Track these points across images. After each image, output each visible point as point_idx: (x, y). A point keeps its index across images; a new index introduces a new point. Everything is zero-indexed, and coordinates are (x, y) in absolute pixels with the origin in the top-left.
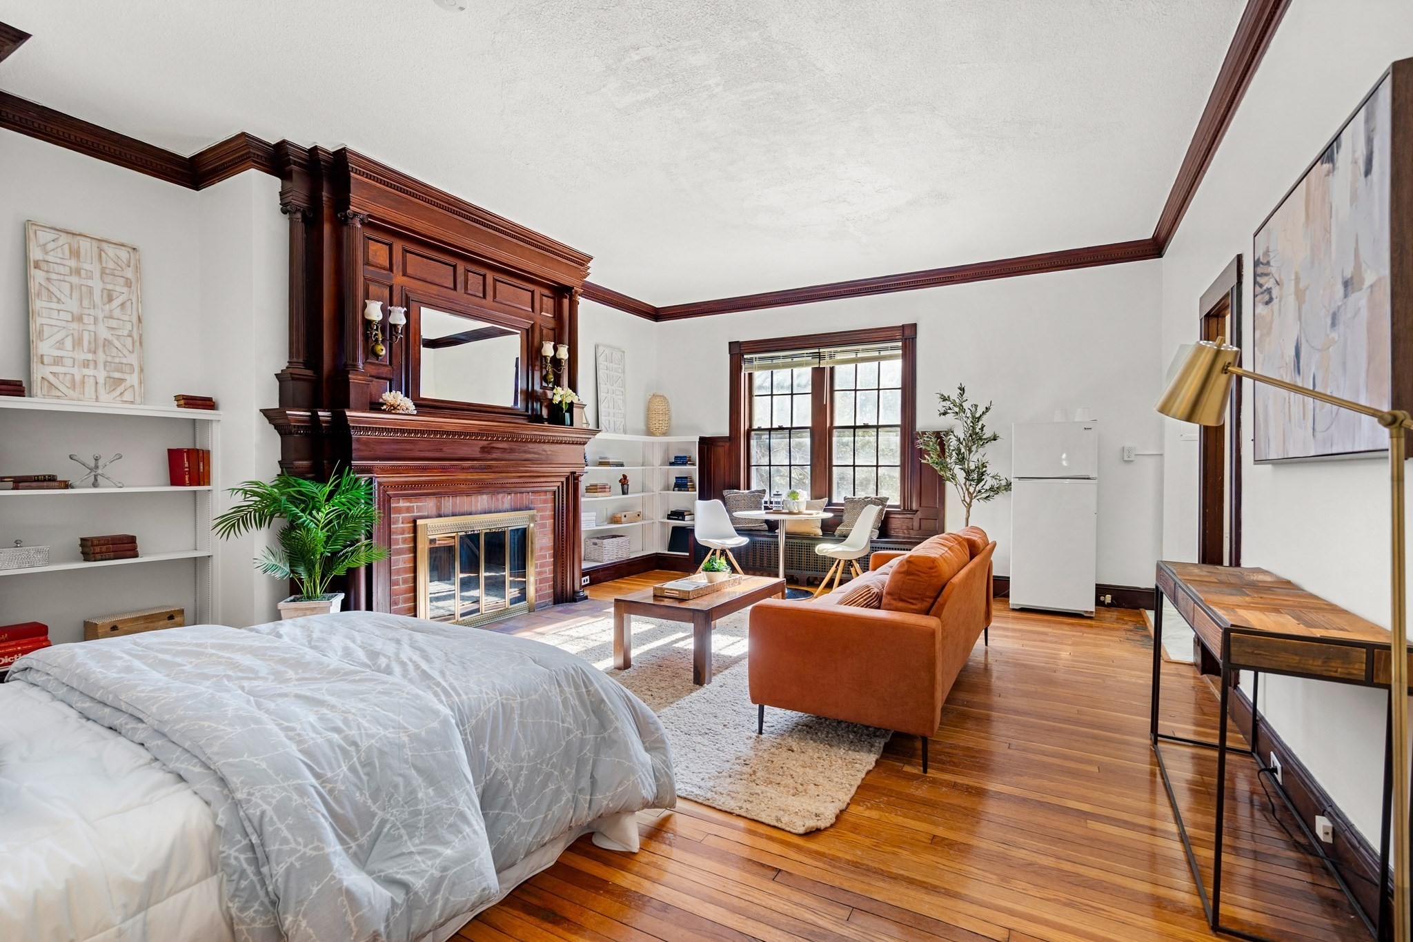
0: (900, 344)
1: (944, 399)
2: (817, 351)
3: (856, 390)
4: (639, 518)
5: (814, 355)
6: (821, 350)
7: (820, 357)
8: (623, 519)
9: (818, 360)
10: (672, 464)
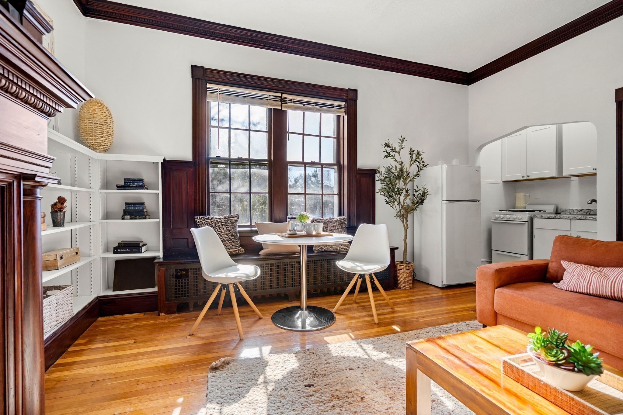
0: (343, 104)
1: (387, 146)
2: (280, 95)
3: (304, 134)
4: (77, 257)
5: (276, 98)
6: (284, 95)
7: (283, 101)
8: (59, 262)
9: (280, 103)
10: (119, 187)
